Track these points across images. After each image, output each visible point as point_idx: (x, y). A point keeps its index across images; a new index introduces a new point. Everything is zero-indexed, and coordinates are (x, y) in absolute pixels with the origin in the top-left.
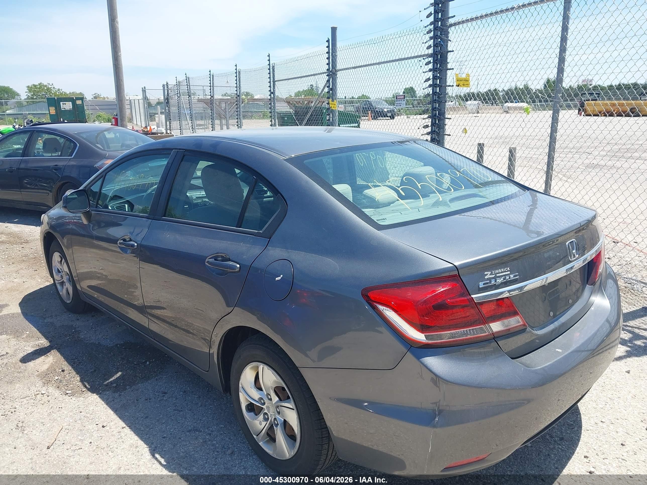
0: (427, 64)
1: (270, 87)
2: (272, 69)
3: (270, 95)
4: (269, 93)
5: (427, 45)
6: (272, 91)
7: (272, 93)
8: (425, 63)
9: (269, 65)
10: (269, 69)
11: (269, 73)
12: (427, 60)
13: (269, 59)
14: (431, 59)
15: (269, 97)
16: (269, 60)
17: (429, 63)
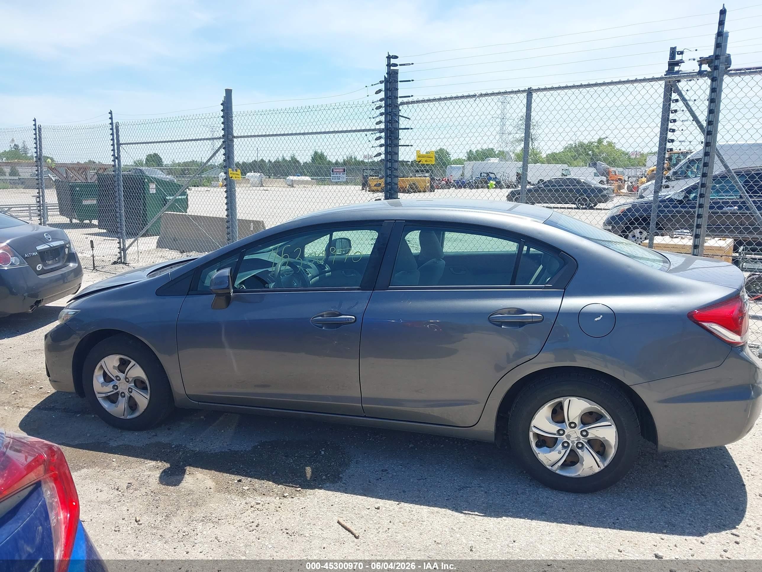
0: (378, 139)
1: (113, 150)
2: (115, 129)
3: (114, 161)
4: (112, 158)
5: (378, 120)
6: (116, 156)
7: (117, 158)
8: (375, 137)
9: (112, 124)
10: (112, 129)
11: (112, 134)
12: (378, 135)
13: (112, 116)
14: (383, 134)
15: (113, 163)
16: (111, 118)
17: (379, 138)
